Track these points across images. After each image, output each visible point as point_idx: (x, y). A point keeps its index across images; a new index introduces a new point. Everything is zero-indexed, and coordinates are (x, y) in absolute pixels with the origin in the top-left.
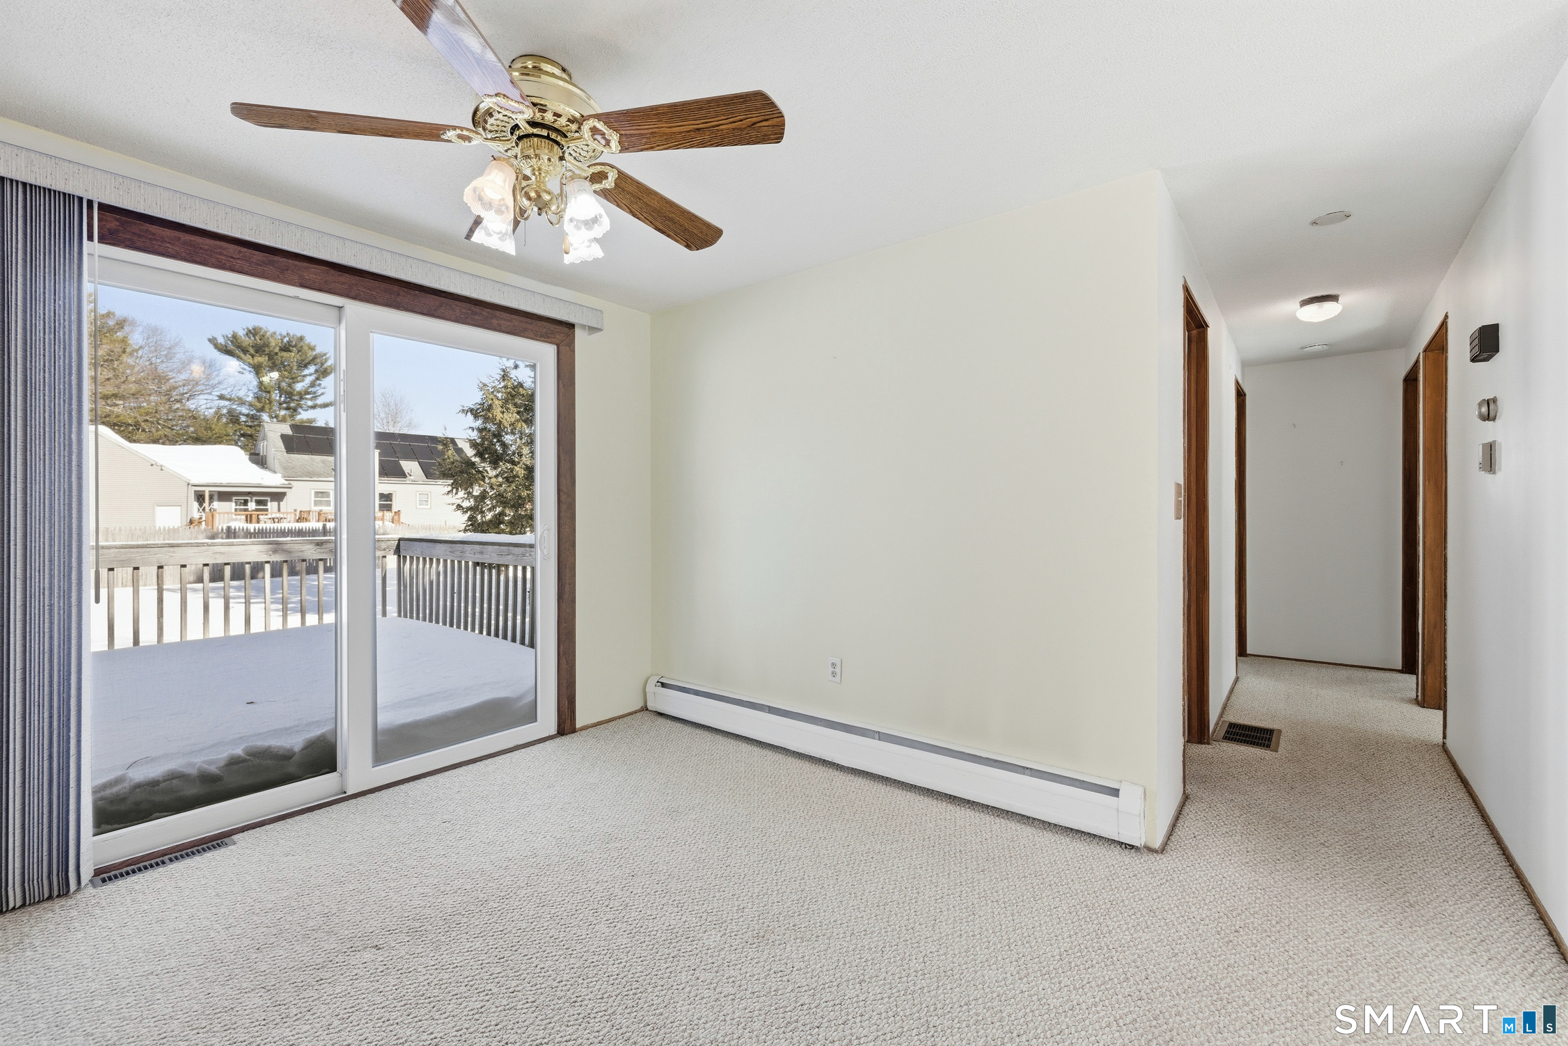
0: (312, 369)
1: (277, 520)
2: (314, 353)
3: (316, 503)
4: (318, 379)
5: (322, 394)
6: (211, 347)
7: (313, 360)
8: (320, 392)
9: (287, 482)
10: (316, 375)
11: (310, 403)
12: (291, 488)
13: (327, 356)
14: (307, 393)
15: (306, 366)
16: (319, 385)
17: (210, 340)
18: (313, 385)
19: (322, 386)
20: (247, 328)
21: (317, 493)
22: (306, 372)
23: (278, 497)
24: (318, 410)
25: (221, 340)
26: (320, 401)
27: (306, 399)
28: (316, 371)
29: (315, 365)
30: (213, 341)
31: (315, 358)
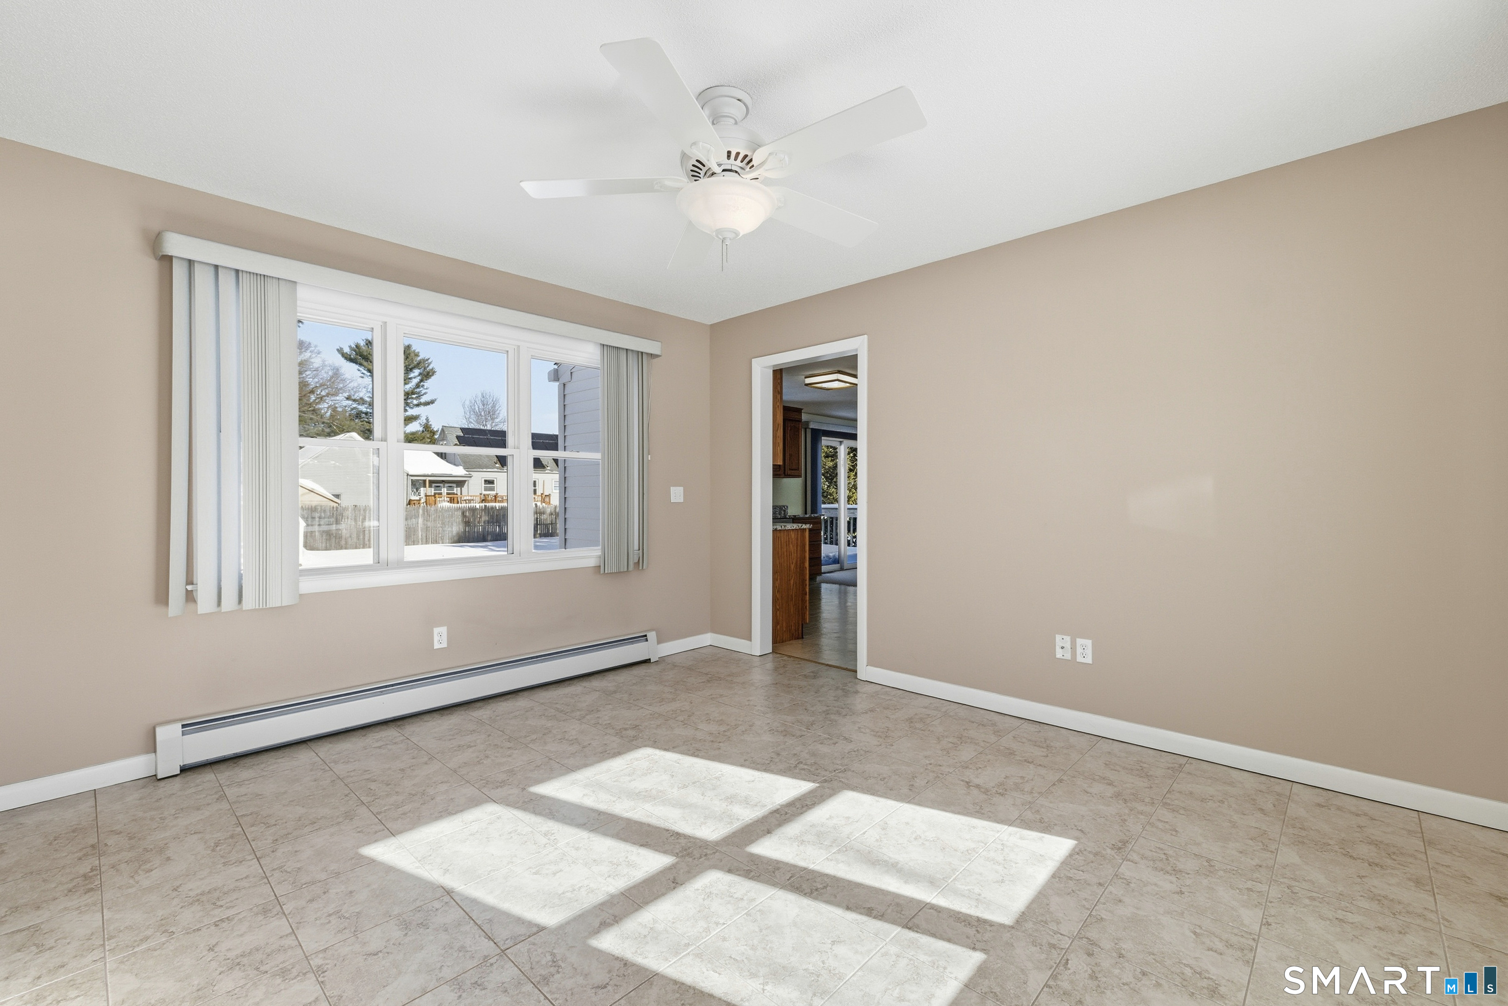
0: (416, 372)
1: (467, 501)
2: (419, 359)
3: (485, 490)
4: (421, 381)
5: (425, 393)
6: (340, 356)
7: (417, 366)
8: (423, 392)
9: (467, 473)
10: (419, 378)
11: (415, 402)
12: (471, 477)
13: (430, 361)
14: (413, 393)
15: (411, 370)
16: (423, 386)
17: (338, 350)
18: (418, 386)
19: (425, 387)
20: (367, 340)
21: (486, 481)
22: (412, 375)
23: (460, 484)
24: (422, 408)
25: (347, 350)
26: (423, 400)
27: (412, 398)
28: (420, 374)
29: (420, 369)
30: (340, 351)
31: (419, 364)
